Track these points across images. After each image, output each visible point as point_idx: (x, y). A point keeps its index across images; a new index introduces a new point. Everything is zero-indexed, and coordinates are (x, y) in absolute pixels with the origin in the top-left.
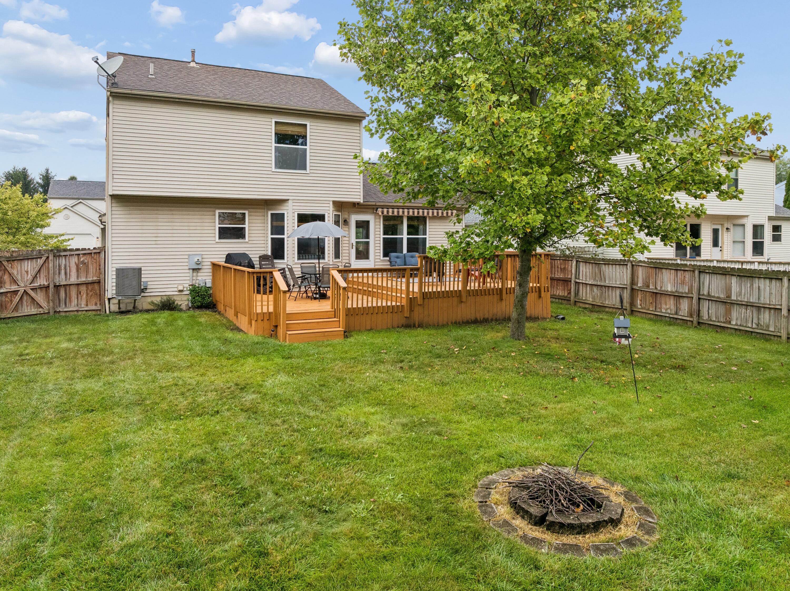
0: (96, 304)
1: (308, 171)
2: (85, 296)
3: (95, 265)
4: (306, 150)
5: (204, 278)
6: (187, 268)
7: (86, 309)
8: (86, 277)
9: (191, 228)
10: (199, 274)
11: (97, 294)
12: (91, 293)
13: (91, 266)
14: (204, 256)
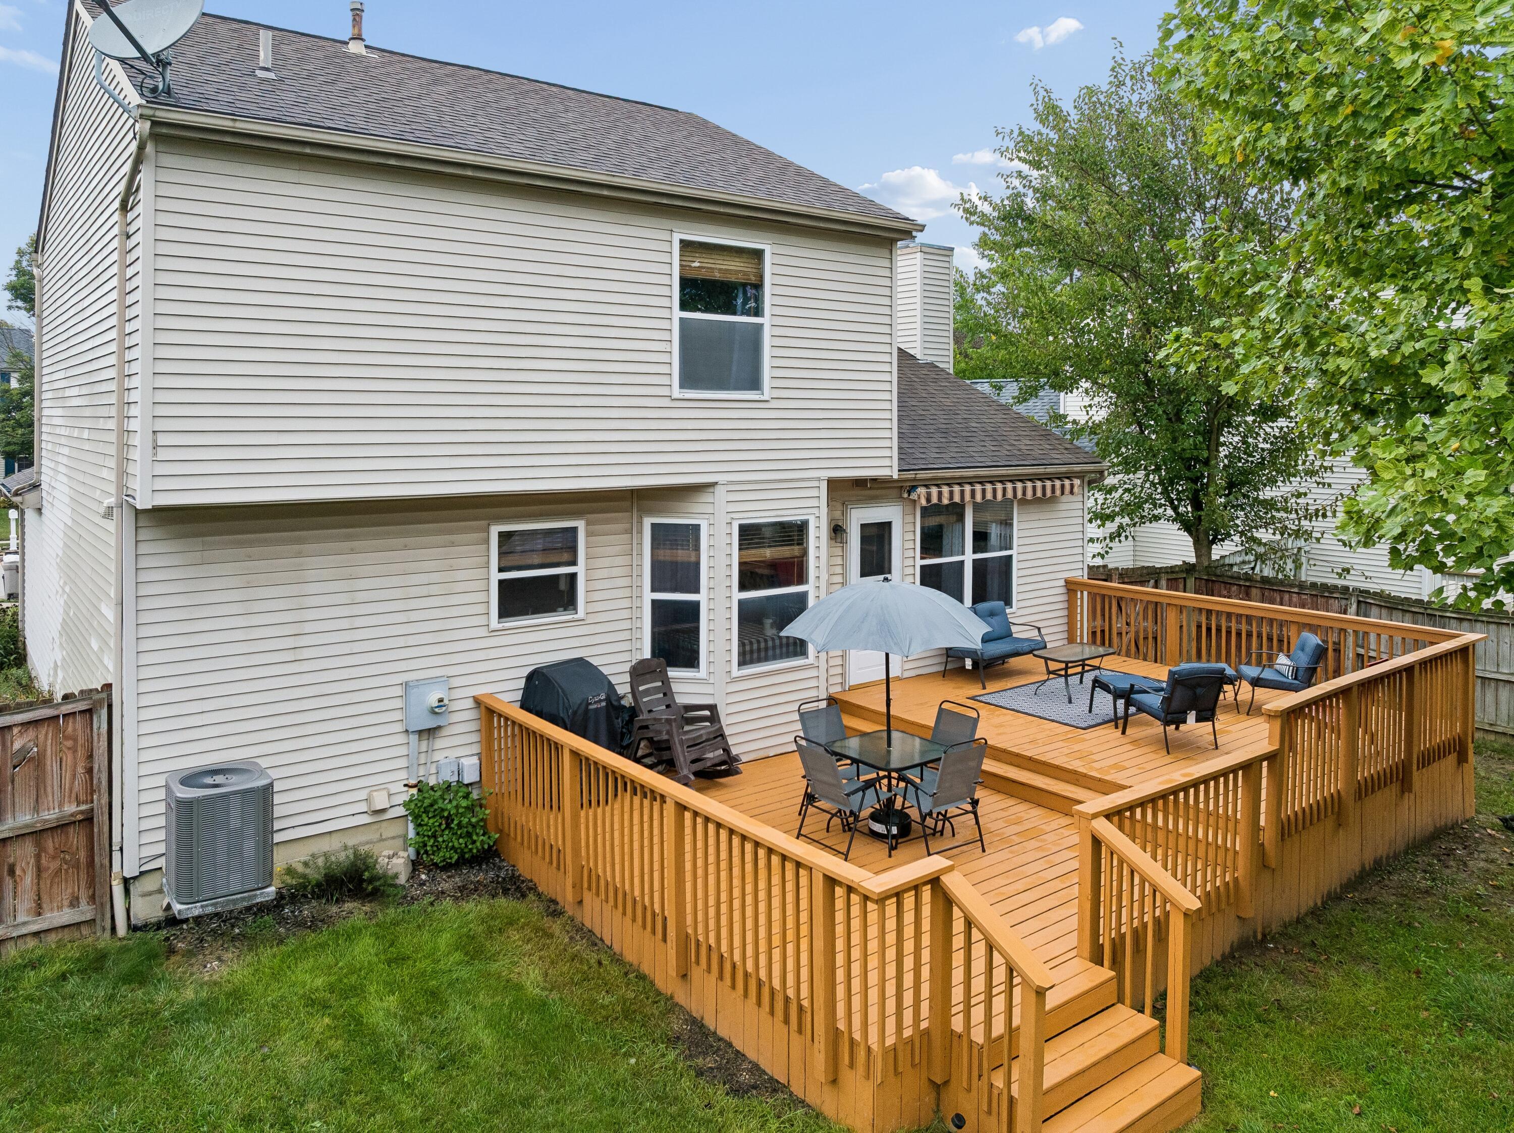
0: (74, 902)
1: (767, 393)
2: (28, 880)
3: (69, 758)
4: (760, 326)
5: (454, 754)
6: (399, 727)
7: (35, 928)
8: (36, 809)
9: (414, 592)
10: (439, 743)
11: (77, 866)
12: (54, 865)
13: (52, 766)
14: (455, 682)
